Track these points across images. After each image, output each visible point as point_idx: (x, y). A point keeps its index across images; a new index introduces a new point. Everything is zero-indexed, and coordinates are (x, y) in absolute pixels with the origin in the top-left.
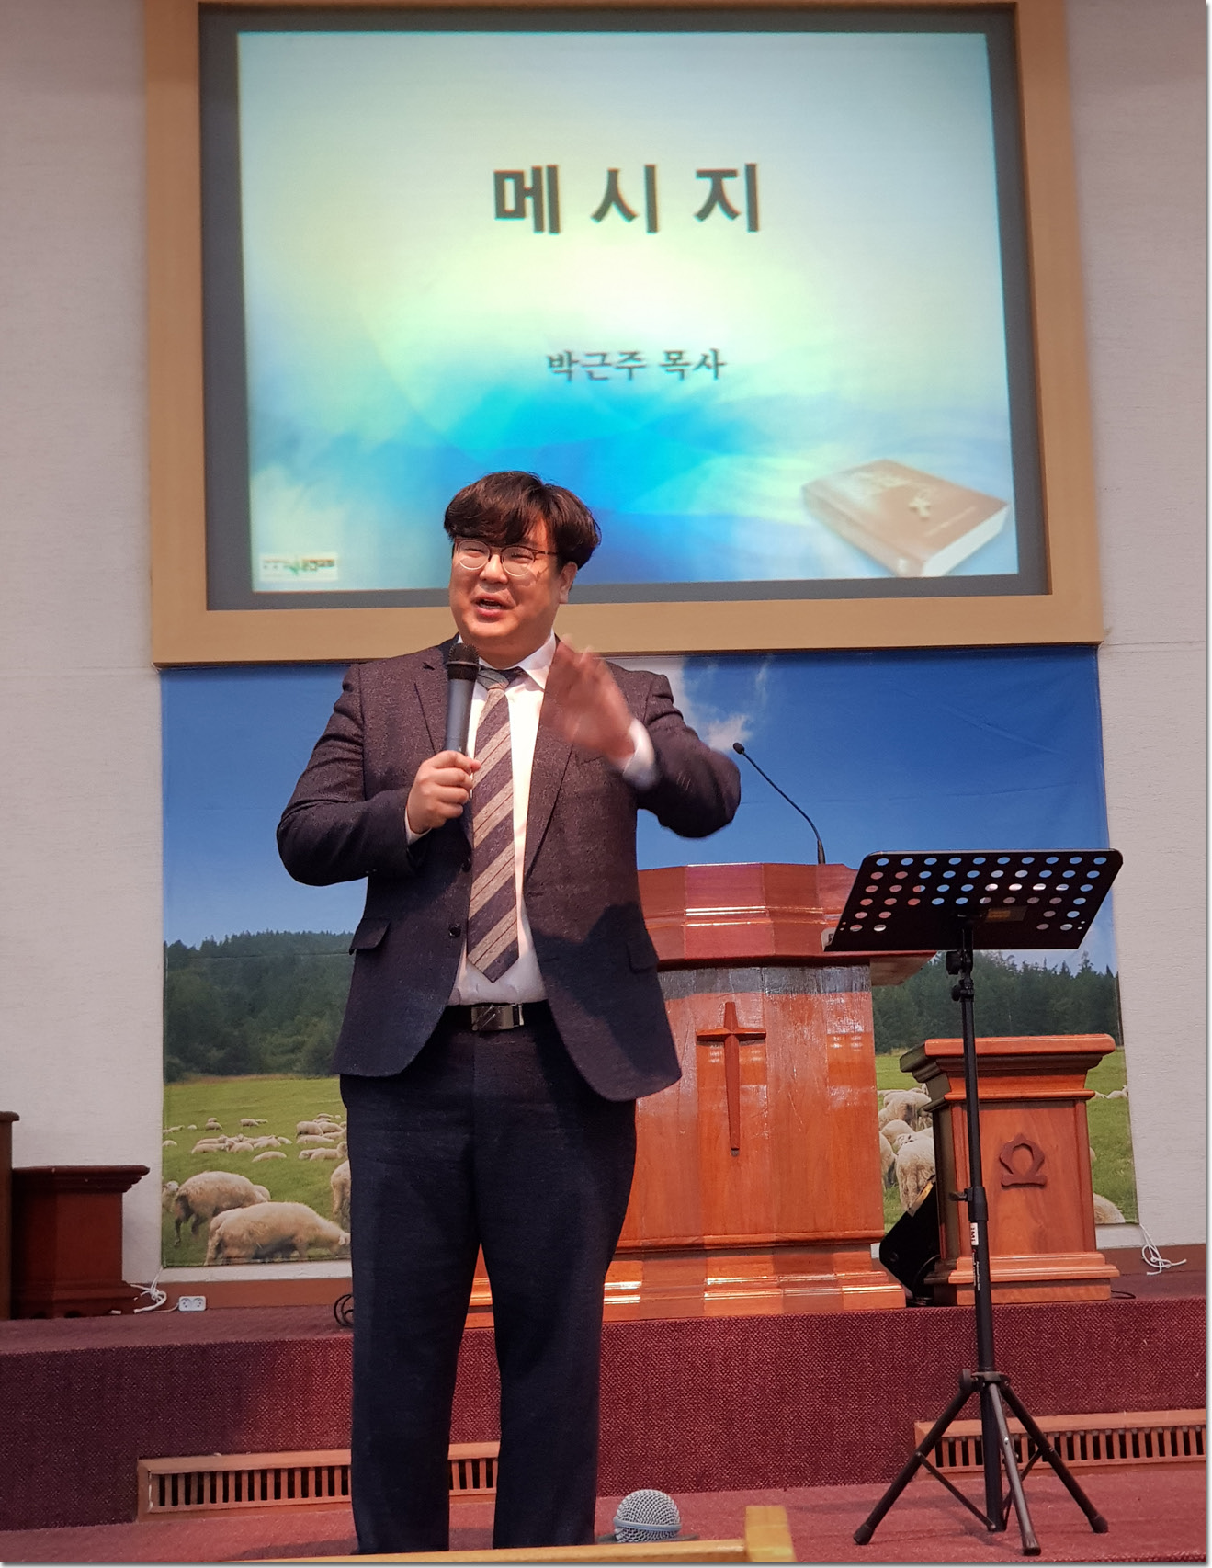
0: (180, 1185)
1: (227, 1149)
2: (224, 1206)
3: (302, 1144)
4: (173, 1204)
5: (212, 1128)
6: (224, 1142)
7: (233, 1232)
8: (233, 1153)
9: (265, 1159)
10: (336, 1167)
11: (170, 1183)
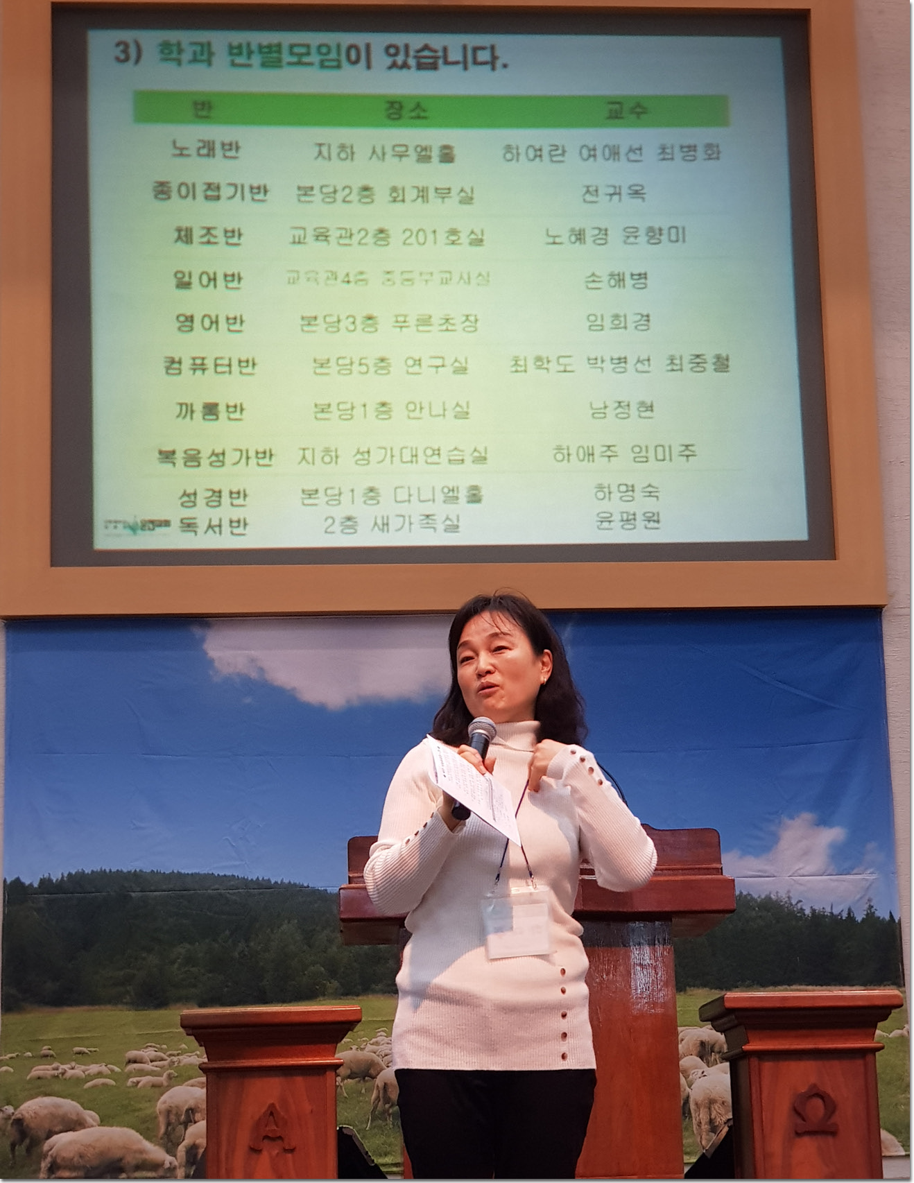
0: (15, 1109)
1: (60, 1076)
2: (57, 1129)
3: (131, 1072)
4: (9, 1127)
5: (47, 1056)
6: (57, 1069)
7: (65, 1155)
8: (65, 1079)
9: (95, 1086)
10: (162, 1095)
11: (6, 1107)
